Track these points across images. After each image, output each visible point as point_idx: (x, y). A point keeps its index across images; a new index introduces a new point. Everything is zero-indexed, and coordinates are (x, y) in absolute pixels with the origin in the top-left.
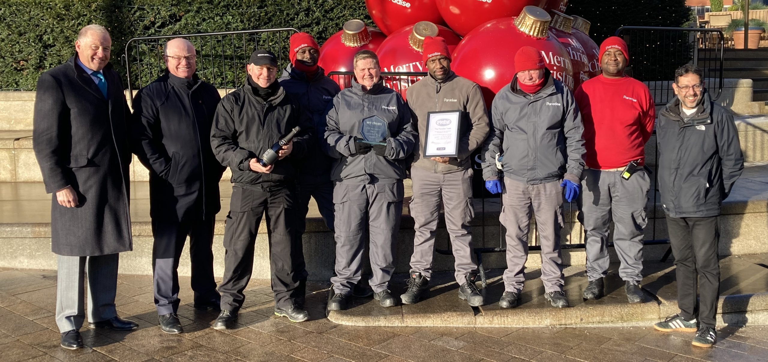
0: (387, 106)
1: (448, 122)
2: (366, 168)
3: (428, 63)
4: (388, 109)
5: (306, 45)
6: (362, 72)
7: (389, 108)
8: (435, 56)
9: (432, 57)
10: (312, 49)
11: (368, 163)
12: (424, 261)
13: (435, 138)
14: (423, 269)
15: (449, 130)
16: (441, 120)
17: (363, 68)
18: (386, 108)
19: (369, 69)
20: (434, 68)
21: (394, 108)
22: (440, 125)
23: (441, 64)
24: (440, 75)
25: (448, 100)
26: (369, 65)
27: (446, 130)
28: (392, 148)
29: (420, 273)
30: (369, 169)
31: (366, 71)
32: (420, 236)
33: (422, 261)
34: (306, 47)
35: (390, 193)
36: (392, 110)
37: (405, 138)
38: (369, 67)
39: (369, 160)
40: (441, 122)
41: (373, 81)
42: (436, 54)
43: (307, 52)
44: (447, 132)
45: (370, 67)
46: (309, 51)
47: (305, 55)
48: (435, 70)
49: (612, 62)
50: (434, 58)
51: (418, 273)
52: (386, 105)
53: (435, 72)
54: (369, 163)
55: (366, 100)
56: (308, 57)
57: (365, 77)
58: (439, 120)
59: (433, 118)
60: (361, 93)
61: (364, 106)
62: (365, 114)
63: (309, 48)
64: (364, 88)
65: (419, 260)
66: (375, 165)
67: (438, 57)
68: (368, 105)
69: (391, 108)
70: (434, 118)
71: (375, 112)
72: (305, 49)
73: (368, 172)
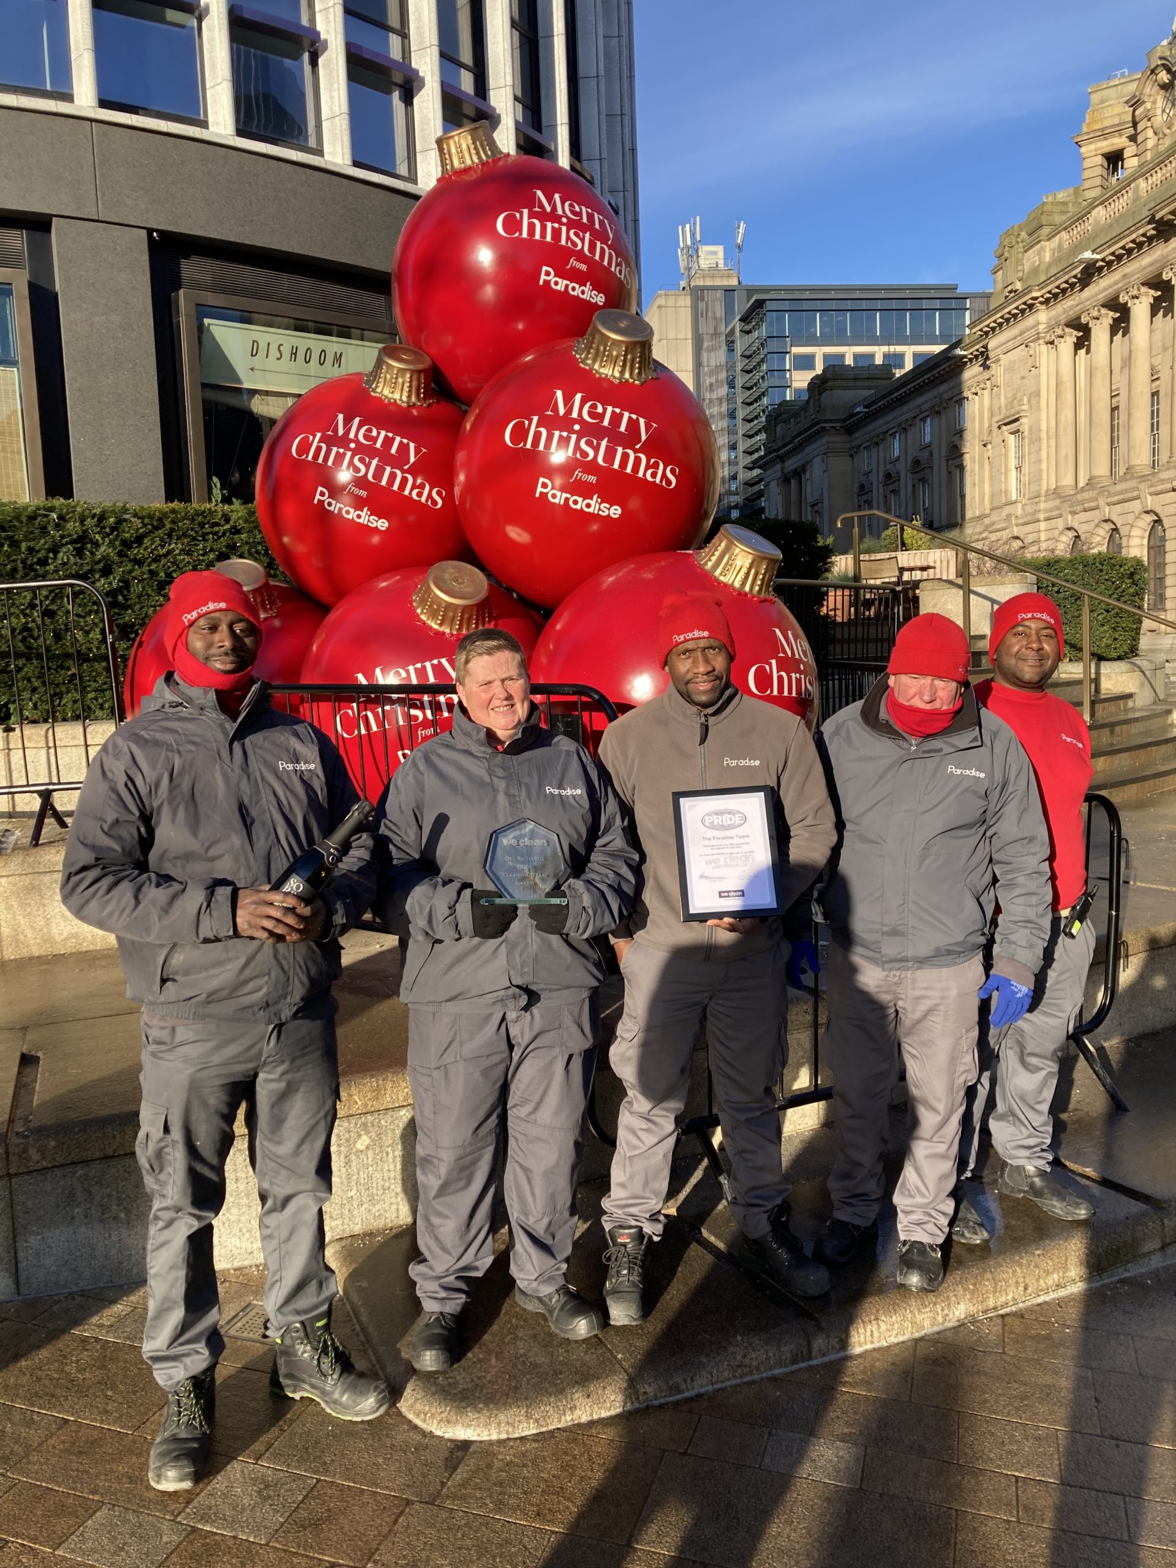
0: (560, 787)
1: (737, 819)
2: (512, 972)
3: (674, 657)
4: (560, 795)
5: (223, 605)
6: (484, 691)
7: (564, 793)
8: (692, 639)
9: (686, 641)
10: (240, 621)
11: (517, 956)
12: (652, 1196)
13: (708, 863)
14: (647, 1216)
15: (746, 840)
16: (717, 814)
17: (488, 679)
18: (556, 792)
19: (503, 681)
20: (688, 671)
21: (579, 792)
22: (713, 827)
23: (707, 661)
24: (705, 692)
25: (734, 763)
26: (505, 668)
27: (736, 841)
28: (584, 908)
29: (641, 1228)
30: (522, 974)
31: (497, 689)
32: (648, 1130)
33: (648, 1195)
34: (221, 610)
35: (574, 1029)
36: (573, 796)
37: (611, 875)
38: (504, 676)
39: (519, 948)
40: (717, 820)
41: (514, 712)
42: (697, 633)
43: (224, 627)
44: (739, 846)
45: (507, 675)
46: (231, 627)
47: (217, 637)
48: (690, 676)
49: (1031, 656)
50: (690, 645)
51: (633, 1231)
52: (555, 782)
53: (688, 682)
54: (521, 956)
55: (500, 772)
56: (227, 644)
57: (495, 703)
58: (709, 814)
59: (691, 808)
60: (483, 749)
61: (495, 791)
62: (501, 816)
63: (230, 616)
64: (491, 736)
65: (640, 1193)
66: (536, 959)
67: (703, 643)
68: (508, 786)
69: (569, 792)
70: (693, 810)
71: (528, 810)
72: (220, 619)
73: (520, 982)
